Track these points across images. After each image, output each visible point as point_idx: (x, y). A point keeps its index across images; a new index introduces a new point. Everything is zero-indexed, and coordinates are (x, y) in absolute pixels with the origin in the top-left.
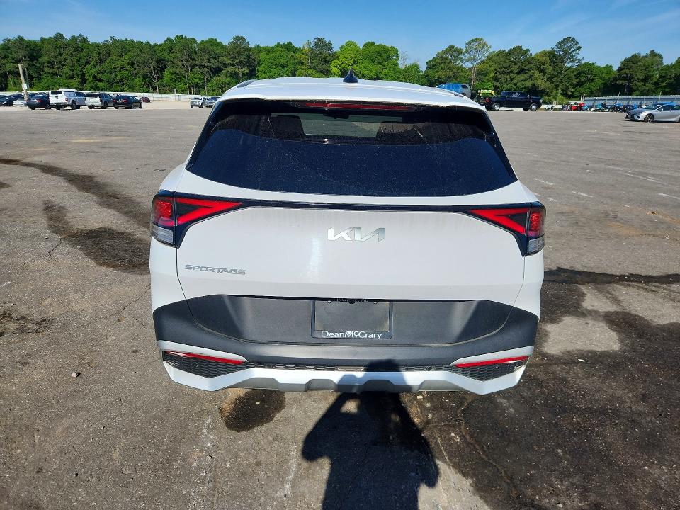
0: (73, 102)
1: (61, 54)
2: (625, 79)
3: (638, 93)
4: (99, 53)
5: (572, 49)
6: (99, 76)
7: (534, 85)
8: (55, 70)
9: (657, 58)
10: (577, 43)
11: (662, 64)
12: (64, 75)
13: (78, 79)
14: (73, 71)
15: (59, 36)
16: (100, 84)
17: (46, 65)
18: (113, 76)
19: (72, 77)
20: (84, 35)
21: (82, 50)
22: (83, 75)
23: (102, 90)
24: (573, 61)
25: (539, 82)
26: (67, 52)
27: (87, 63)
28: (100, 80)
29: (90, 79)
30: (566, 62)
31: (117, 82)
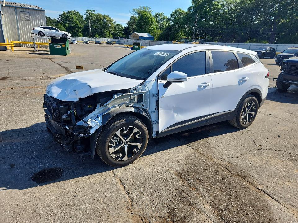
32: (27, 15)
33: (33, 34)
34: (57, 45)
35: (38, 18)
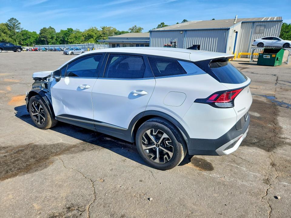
2: (44, 37)
3: (51, 43)
5: (17, 24)
7: (3, 39)
9: (53, 30)
10: (18, 21)
11: (55, 32)
24: (19, 29)
25: (5, 38)
30: (15, 29)
32: (262, 28)
33: (253, 45)
34: (266, 56)
35: (273, 29)
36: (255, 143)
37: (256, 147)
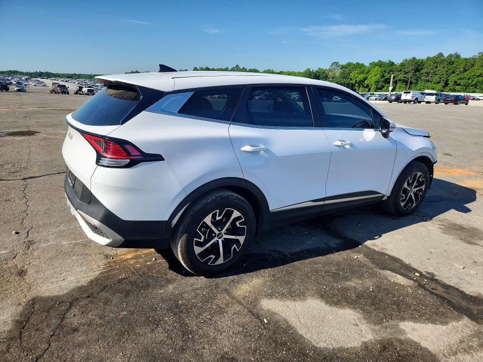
0: (416, 99)
1: (436, 67)
4: (466, 65)
6: (459, 81)
8: (429, 78)
12: (433, 82)
13: (442, 84)
14: (441, 78)
15: (441, 55)
16: (457, 88)
17: (424, 74)
18: (470, 81)
19: (438, 83)
20: (459, 53)
21: (453, 63)
22: (447, 81)
23: (458, 91)
26: (441, 65)
27: (453, 72)
28: (459, 85)
29: (451, 83)
31: (472, 86)
36: (70, 307)
37: (64, 295)
